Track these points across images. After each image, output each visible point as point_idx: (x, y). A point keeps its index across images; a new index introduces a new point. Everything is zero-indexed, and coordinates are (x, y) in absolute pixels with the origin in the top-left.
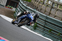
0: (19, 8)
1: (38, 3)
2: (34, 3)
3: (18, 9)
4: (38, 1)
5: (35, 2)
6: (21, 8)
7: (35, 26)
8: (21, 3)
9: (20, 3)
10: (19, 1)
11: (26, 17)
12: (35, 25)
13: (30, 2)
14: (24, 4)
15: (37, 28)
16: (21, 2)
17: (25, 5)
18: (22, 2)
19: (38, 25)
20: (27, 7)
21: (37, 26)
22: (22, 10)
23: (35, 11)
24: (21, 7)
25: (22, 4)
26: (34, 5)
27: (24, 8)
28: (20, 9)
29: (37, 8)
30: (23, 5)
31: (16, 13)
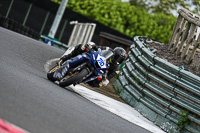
0: (130, 60)
1: (192, 47)
2: (181, 46)
3: (129, 64)
4: (192, 41)
5: (182, 43)
6: (138, 60)
7: (184, 122)
8: (137, 45)
9: (133, 46)
10: (132, 40)
11: (84, 60)
12: (184, 116)
13: (166, 42)
14: (146, 50)
15: (189, 128)
16: (139, 42)
17: (150, 54)
18: (141, 44)
19: (192, 118)
20: (157, 58)
21: (189, 122)
22: (142, 68)
23: (183, 71)
24: (136, 58)
25: (140, 50)
26: (180, 54)
27: (148, 63)
28: (133, 64)
29: (191, 62)
30: (143, 53)
31: (122, 78)
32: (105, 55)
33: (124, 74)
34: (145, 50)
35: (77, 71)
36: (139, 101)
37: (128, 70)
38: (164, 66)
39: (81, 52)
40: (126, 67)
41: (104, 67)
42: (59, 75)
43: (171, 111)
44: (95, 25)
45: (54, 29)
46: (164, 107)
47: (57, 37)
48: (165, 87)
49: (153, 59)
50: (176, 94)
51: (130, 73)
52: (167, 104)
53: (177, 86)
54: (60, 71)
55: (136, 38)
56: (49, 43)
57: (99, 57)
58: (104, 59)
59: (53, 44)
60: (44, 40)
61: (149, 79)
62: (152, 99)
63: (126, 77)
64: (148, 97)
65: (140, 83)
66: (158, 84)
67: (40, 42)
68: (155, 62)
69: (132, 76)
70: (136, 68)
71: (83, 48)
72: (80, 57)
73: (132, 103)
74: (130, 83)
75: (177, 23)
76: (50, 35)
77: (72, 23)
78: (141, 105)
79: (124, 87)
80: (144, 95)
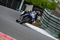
2: (59, 11)
6: (46, 16)
8: (45, 11)
11: (27, 15)
13: (54, 10)
17: (49, 14)
20: (51, 15)
22: (47, 18)
23: (59, 19)
26: (58, 14)
27: (49, 17)
28: (44, 17)
30: (47, 14)
31: (41, 21)
32: (34, 14)
33: (42, 20)
34: (48, 13)
35: (25, 19)
36: (46, 28)
37: (43, 19)
38: (54, 17)
39: (26, 13)
40: (42, 18)
41: (34, 17)
42: (20, 20)
43: (56, 31)
44: (33, 6)
45: (21, 7)
46: (54, 30)
47: (21, 9)
48: (54, 24)
49: (50, 16)
50: (57, 26)
51: (43, 20)
52: (55, 29)
53: (57, 23)
54: (20, 19)
55: (45, 9)
56: (19, 11)
57: (32, 14)
58: (34, 15)
59: (20, 11)
60: (18, 10)
61: (49, 21)
62: (50, 28)
63: (42, 21)
64: (49, 27)
65: (46, 23)
66: (52, 23)
67: (16, 11)
68: (51, 16)
69: (44, 20)
70: (45, 18)
71: (27, 12)
72: (26, 14)
73: (44, 29)
74: (44, 23)
75: (57, 5)
76: (19, 9)
77: (26, 5)
78: (47, 29)
79: (42, 24)
80: (48, 26)
